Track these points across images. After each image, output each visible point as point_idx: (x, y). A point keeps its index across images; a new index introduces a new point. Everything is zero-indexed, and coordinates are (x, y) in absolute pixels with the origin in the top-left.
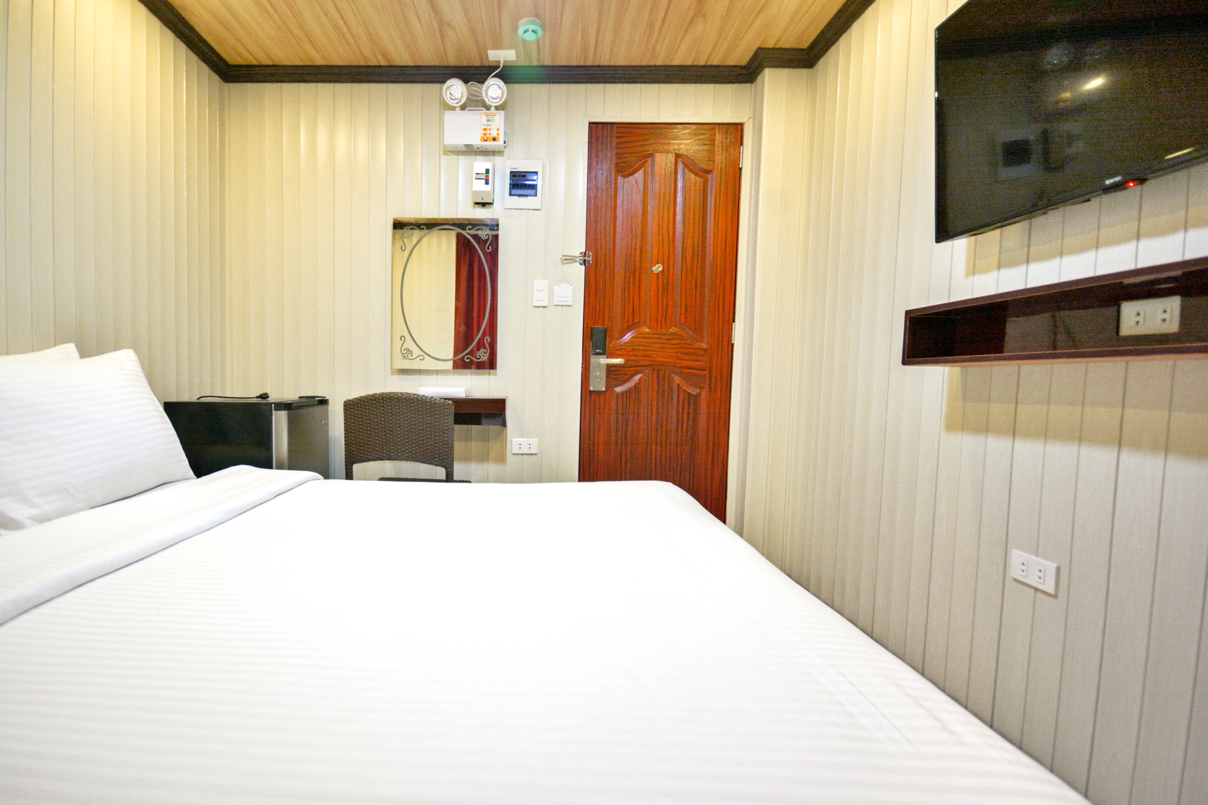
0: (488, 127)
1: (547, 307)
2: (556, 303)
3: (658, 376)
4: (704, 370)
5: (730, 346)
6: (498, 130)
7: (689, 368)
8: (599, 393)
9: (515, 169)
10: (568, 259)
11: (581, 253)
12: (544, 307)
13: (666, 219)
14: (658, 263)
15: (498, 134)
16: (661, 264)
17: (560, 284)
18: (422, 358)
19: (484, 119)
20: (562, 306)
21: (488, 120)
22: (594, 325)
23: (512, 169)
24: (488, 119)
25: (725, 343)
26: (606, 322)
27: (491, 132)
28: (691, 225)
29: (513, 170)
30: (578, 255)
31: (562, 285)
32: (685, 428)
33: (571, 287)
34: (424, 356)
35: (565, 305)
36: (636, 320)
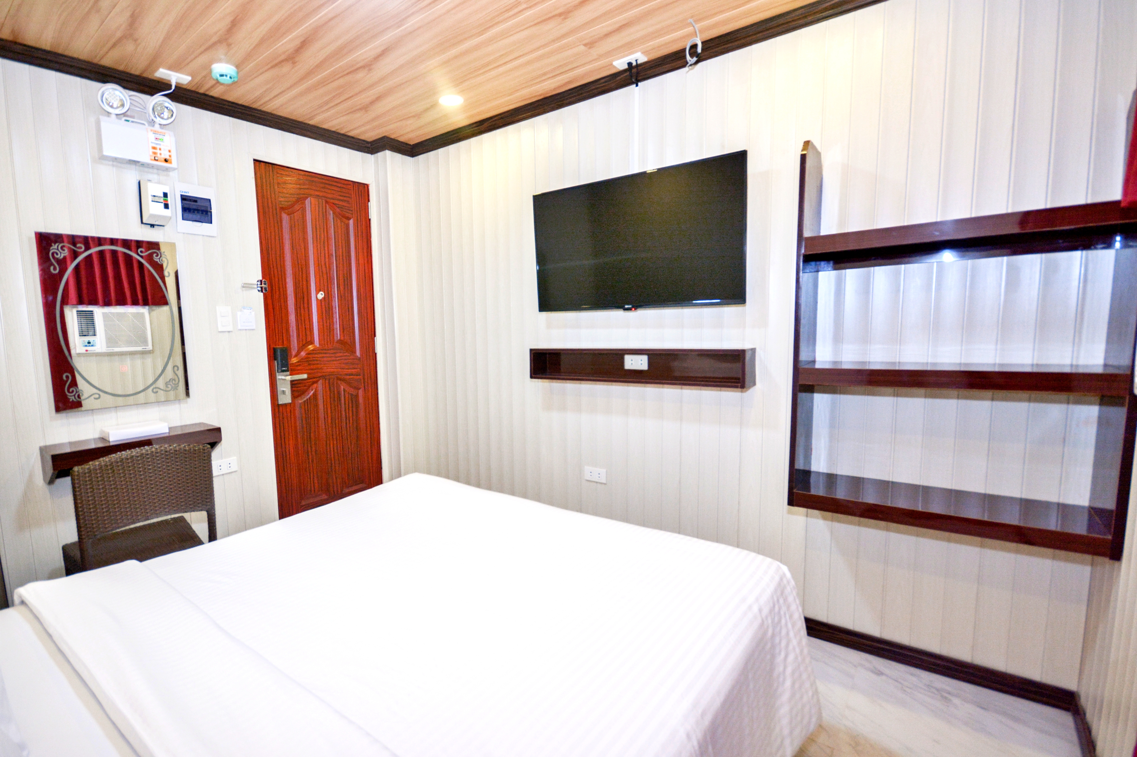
0: (158, 147)
1: (232, 331)
2: (240, 327)
3: (329, 383)
4: (359, 375)
5: (374, 355)
6: (170, 151)
7: (350, 375)
8: (286, 405)
9: (185, 192)
10: (246, 286)
11: (258, 281)
12: (229, 332)
13: (323, 255)
14: (320, 291)
15: (170, 156)
16: (322, 291)
17: (243, 310)
18: (97, 396)
19: (152, 137)
20: (246, 330)
21: (157, 139)
22: (275, 346)
23: (183, 192)
24: (157, 137)
25: (371, 353)
26: (285, 342)
27: (162, 152)
28: (341, 260)
29: (183, 194)
30: (256, 283)
31: (245, 310)
32: (351, 421)
33: (253, 313)
34: (99, 395)
35: (249, 330)
36: (309, 339)
